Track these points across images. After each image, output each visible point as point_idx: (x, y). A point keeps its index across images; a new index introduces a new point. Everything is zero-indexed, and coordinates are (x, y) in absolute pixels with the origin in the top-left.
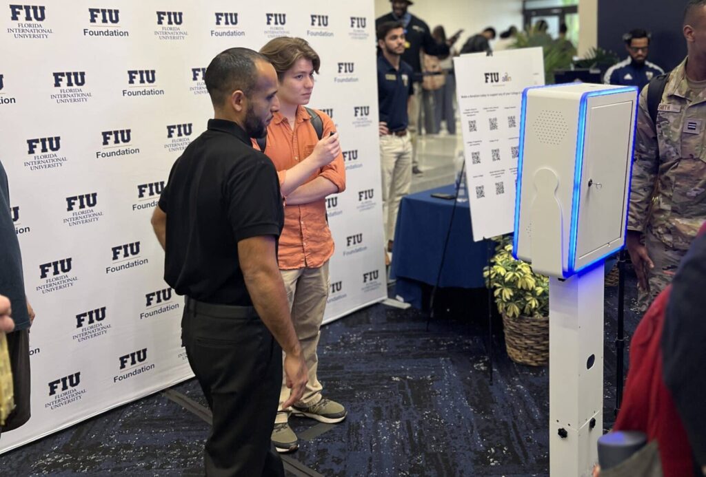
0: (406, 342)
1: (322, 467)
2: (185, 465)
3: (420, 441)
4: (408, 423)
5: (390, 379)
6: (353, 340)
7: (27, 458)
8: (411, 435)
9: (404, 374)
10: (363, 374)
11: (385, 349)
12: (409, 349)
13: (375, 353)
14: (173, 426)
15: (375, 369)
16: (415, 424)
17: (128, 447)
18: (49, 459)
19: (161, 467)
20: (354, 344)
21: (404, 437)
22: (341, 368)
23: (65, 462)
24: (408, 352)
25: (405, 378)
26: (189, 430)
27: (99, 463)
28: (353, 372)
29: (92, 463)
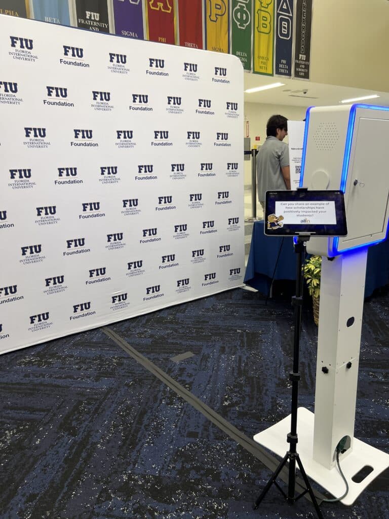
0: (252, 311)
1: (179, 378)
2: (100, 370)
3: (244, 369)
4: (240, 357)
5: (236, 331)
6: (219, 307)
7: (16, 357)
8: (240, 365)
9: (245, 328)
10: (220, 327)
11: (237, 313)
12: (251, 314)
13: (230, 315)
14: (100, 347)
15: (228, 324)
16: (244, 358)
17: (72, 356)
18: (27, 359)
19: (86, 370)
20: (219, 309)
21: (236, 366)
22: (208, 322)
23: (36, 361)
24: (251, 316)
25: (245, 331)
26: (108, 350)
27: (53, 364)
28: (214, 325)
29: (50, 363)
